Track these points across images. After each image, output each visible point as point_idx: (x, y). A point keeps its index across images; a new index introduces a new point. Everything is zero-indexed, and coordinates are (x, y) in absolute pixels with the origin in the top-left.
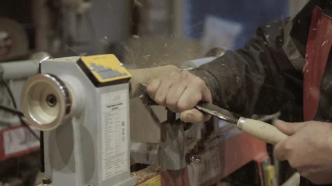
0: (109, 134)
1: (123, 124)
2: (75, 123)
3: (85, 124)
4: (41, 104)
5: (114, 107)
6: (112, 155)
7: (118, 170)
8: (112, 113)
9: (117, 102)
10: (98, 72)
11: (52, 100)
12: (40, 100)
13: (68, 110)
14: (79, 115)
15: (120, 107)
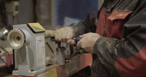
0: (39, 51)
1: (43, 47)
2: (26, 47)
3: (30, 47)
4: (14, 40)
5: (40, 41)
6: (40, 58)
7: (42, 64)
8: (39, 43)
9: (41, 39)
10: (34, 28)
11: (19, 38)
12: (14, 39)
13: (25, 41)
14: (28, 44)
15: (42, 41)
